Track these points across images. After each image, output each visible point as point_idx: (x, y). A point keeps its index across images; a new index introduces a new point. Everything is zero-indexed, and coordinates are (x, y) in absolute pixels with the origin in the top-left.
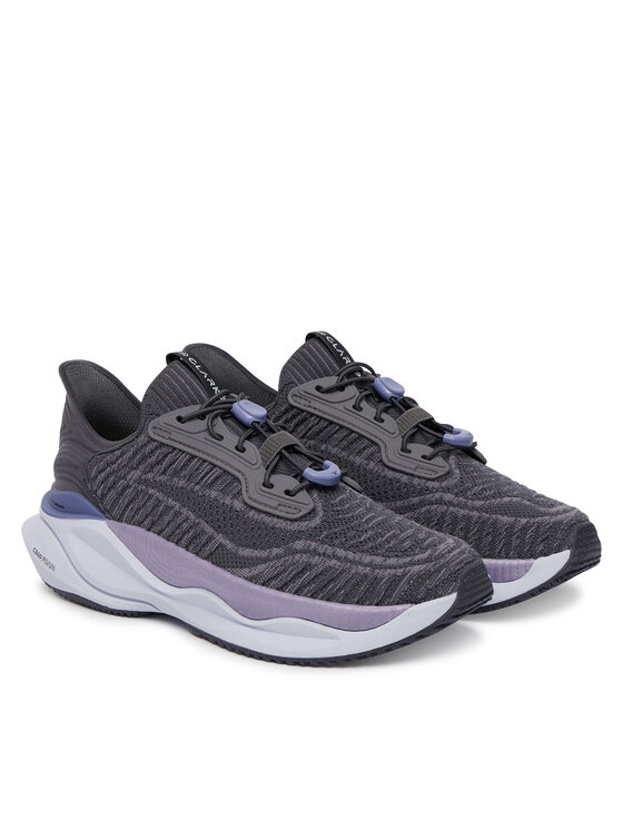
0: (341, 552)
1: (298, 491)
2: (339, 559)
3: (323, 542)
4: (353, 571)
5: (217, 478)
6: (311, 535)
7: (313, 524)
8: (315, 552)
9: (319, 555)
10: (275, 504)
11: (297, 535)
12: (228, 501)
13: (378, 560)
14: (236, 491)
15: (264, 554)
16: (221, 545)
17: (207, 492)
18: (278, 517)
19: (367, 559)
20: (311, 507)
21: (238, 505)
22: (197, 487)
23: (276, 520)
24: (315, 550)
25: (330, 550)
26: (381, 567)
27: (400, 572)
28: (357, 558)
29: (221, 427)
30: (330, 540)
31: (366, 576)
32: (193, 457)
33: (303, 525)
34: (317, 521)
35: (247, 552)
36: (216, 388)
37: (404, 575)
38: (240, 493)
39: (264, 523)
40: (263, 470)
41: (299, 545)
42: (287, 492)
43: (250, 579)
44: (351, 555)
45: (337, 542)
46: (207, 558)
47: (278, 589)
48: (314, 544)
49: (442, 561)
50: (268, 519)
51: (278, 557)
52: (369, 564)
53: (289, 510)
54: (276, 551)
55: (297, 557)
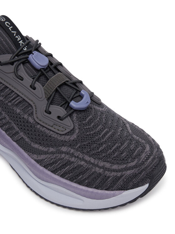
0: (87, 158)
1: (65, 118)
2: (86, 161)
3: (77, 150)
4: (93, 170)
5: (20, 102)
6: (71, 144)
7: (72, 138)
8: (72, 155)
9: (75, 157)
10: (52, 124)
11: (63, 144)
12: (26, 116)
13: (108, 165)
14: (30, 112)
15: (45, 149)
16: (22, 138)
17: (15, 108)
18: (53, 131)
19: (101, 164)
20: (72, 128)
21: (31, 120)
22: (10, 104)
23: (52, 133)
24: (73, 154)
25: (81, 156)
26: (108, 170)
27: (119, 174)
28: (96, 163)
29: (22, 71)
30: (81, 149)
31: (100, 174)
32: (7, 87)
33: (67, 138)
34: (74, 136)
35: (36, 146)
36: (21, 42)
37: (122, 176)
38: (32, 113)
39: (45, 133)
40: (46, 102)
41: (64, 149)
42: (59, 117)
43: (37, 161)
44: (92, 160)
45: (85, 151)
46: (16, 142)
47: (52, 172)
48: (72, 151)
49: (143, 167)
50: (48, 132)
51: (53, 153)
52: (103, 167)
53: (59, 128)
54: (51, 149)
55: (63, 156)
